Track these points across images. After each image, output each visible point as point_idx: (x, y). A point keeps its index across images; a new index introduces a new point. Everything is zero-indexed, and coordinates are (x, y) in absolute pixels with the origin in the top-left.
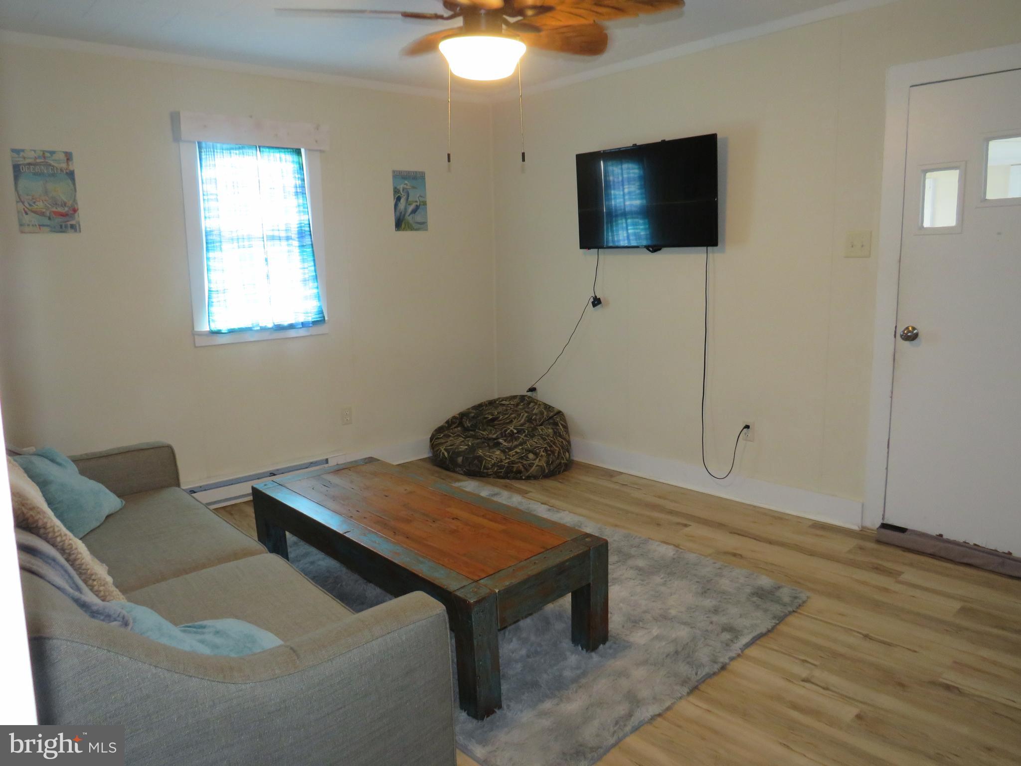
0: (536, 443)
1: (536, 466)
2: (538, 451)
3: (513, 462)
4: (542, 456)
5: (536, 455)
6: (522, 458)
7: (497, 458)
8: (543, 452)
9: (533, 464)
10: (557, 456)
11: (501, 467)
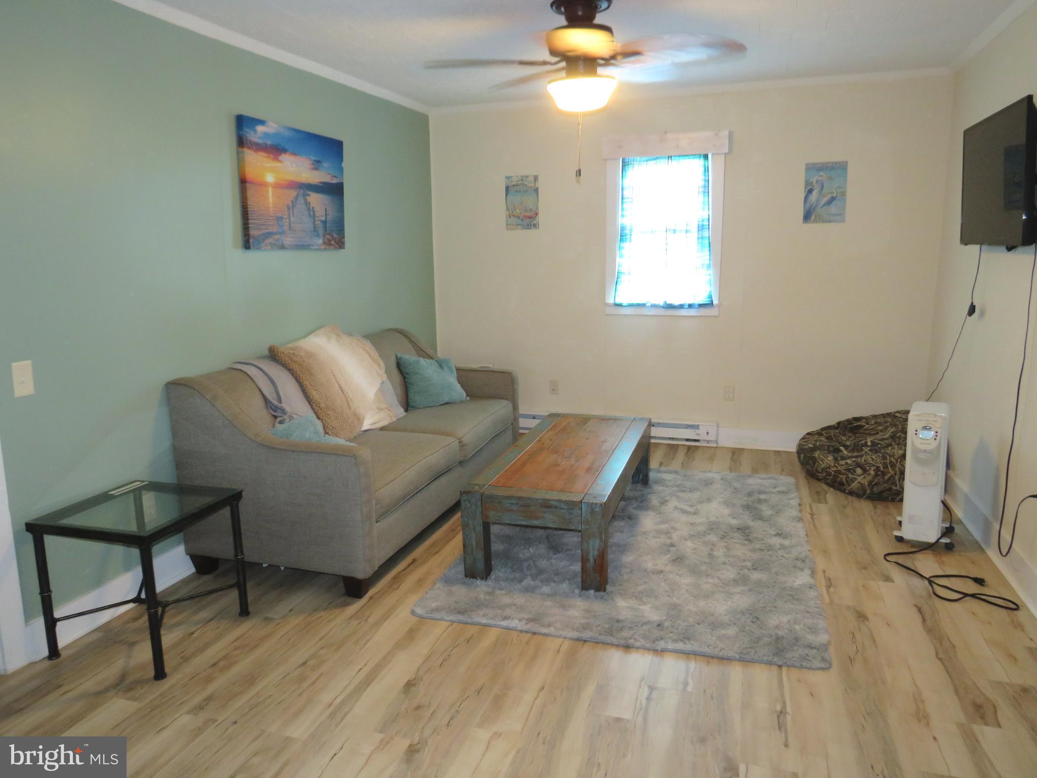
0: (873, 459)
1: (858, 483)
2: (868, 468)
3: (839, 472)
4: (869, 474)
5: (865, 471)
6: (848, 470)
7: (827, 463)
8: (874, 470)
9: (856, 479)
10: (885, 480)
11: (829, 474)
